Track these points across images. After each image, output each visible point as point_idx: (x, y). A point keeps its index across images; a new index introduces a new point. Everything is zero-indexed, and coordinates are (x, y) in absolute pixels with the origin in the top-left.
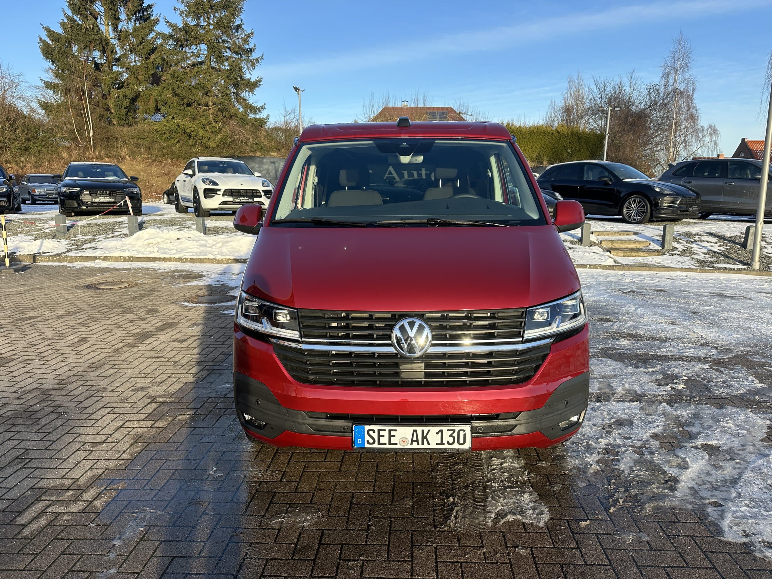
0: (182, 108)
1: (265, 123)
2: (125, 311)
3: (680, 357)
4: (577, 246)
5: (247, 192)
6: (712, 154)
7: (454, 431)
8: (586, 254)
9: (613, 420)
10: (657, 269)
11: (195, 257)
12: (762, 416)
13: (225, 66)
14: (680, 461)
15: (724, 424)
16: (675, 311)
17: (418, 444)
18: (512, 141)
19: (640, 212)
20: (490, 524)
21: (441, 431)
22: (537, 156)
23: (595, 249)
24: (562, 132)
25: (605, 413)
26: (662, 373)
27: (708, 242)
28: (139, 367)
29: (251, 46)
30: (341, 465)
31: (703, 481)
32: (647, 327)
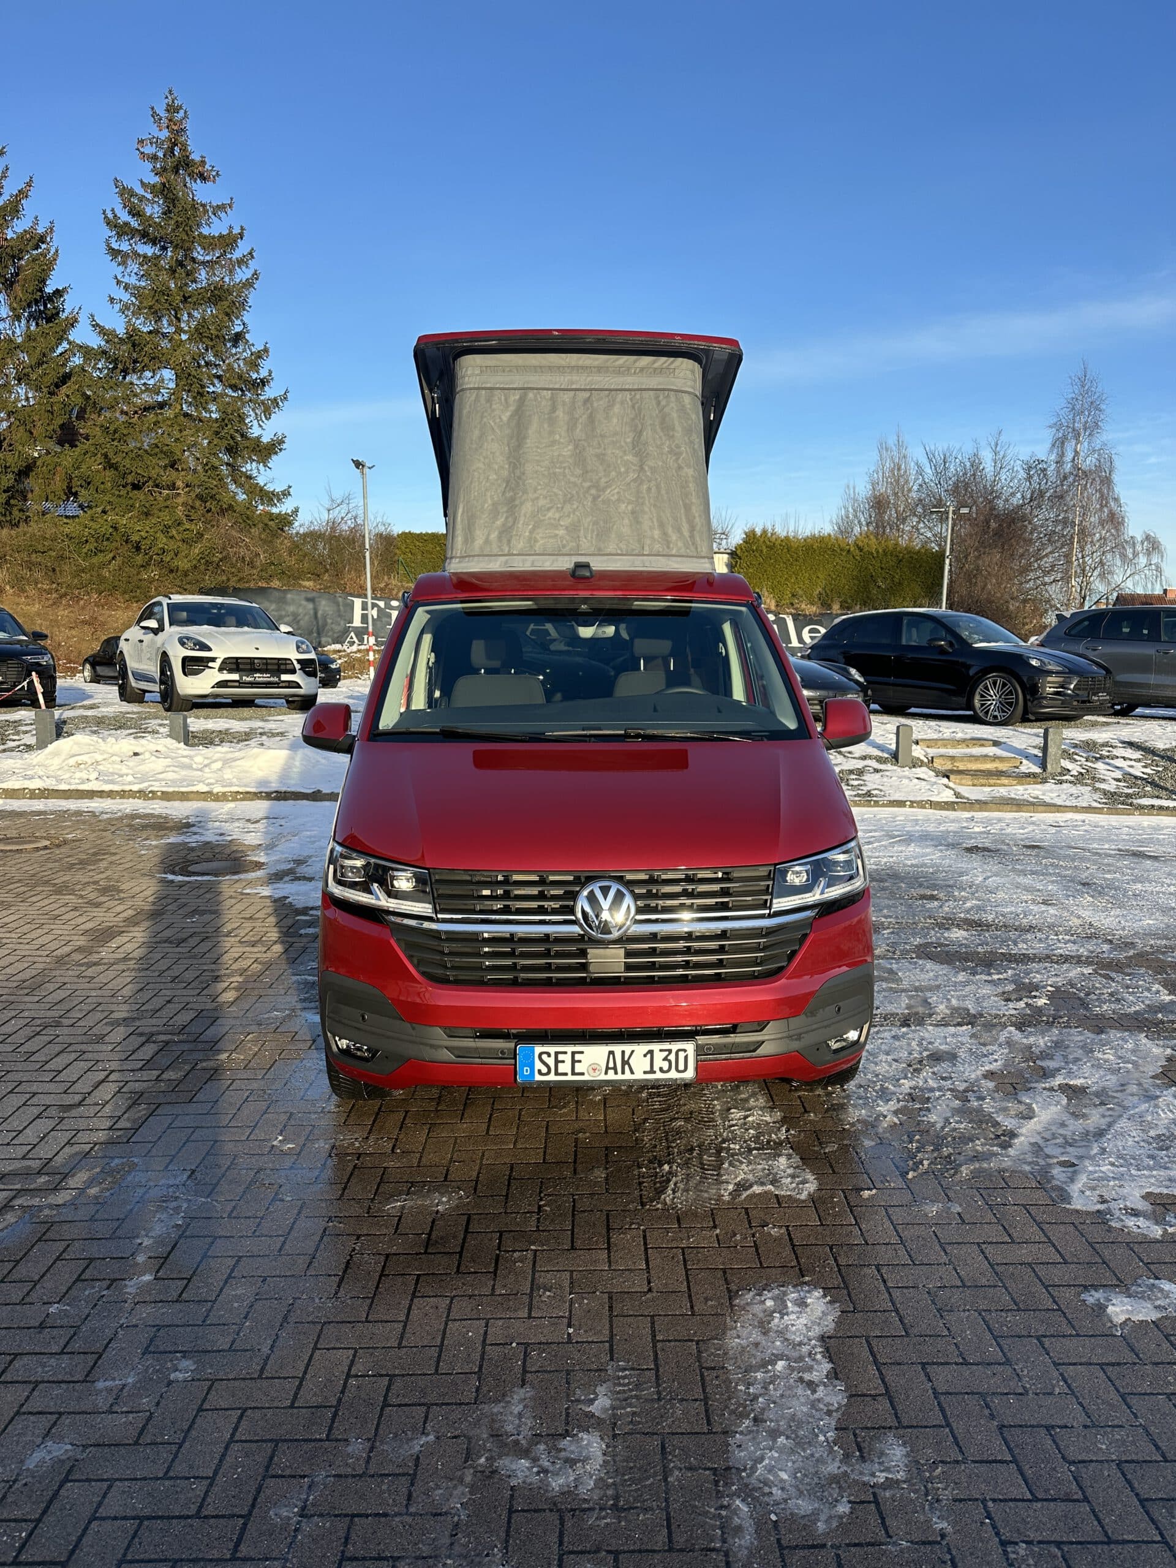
0: (123, 492)
1: (290, 523)
2: (59, 890)
3: (1048, 957)
4: (889, 767)
5: (267, 664)
6: (1153, 589)
7: (670, 1051)
8: (906, 781)
9: (925, 1054)
10: (1032, 808)
11: (171, 790)
12: (1161, 1043)
13: (212, 412)
14: (1022, 1108)
15: (1100, 1055)
16: (1053, 882)
17: (616, 1073)
18: (755, 603)
19: (1006, 704)
20: (727, 1198)
21: (651, 1052)
22: (820, 594)
23: (922, 772)
24: (866, 549)
25: (914, 1043)
26: (1014, 982)
27: (1124, 758)
28: (110, 986)
29: (263, 373)
30: (489, 1126)
31: (1053, 1134)
32: (999, 909)
